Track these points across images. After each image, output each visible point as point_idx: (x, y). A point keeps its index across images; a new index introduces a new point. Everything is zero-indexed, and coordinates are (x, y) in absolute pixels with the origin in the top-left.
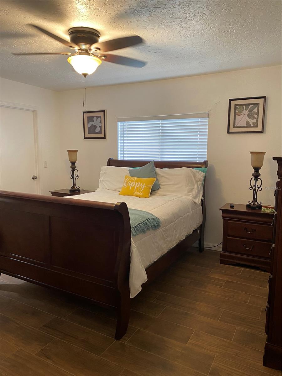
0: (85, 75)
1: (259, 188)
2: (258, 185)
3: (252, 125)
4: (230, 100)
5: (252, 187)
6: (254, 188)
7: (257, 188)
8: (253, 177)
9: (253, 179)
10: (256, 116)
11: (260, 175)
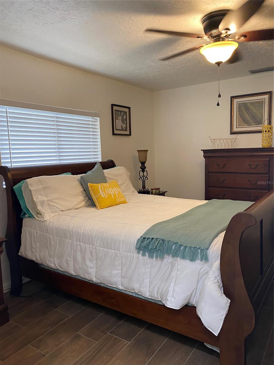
0: (218, 64)
1: (146, 177)
2: (145, 176)
3: (124, 129)
4: (112, 104)
5: (141, 178)
6: (142, 178)
7: (145, 178)
8: (141, 170)
9: (141, 171)
10: (125, 122)
11: (145, 168)
